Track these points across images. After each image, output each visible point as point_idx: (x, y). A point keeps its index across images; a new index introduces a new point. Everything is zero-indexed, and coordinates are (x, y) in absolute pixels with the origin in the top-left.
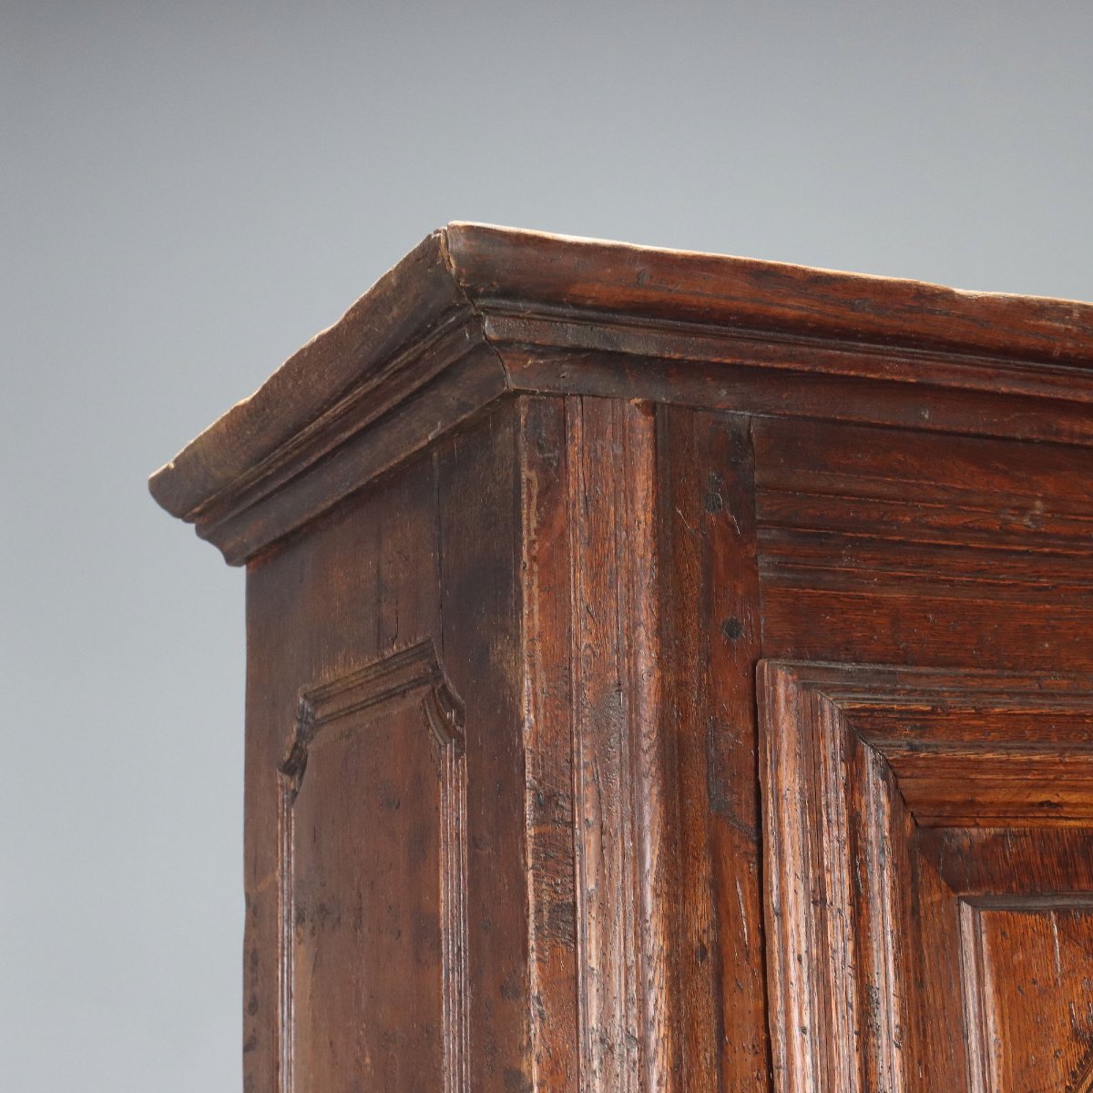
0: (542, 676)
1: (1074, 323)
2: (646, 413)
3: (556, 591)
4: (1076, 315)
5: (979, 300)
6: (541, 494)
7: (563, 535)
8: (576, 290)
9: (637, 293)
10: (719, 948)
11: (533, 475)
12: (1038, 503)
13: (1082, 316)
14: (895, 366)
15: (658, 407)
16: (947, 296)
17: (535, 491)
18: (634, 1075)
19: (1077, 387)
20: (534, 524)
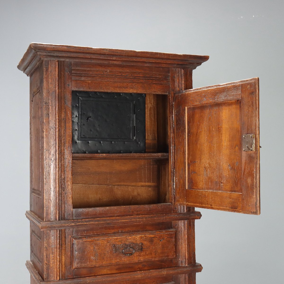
0: (46, 90)
1: (108, 51)
2: (57, 62)
3: (47, 81)
4: (108, 50)
5: (96, 49)
6: (46, 71)
7: (48, 75)
8: (47, 49)
9: (54, 49)
10: (65, 119)
11: (45, 69)
12: (108, 71)
13: (109, 50)
14: (88, 56)
15: (59, 61)
16: (92, 48)
17: (45, 70)
18: (55, 131)
19: (111, 58)
20: (45, 74)
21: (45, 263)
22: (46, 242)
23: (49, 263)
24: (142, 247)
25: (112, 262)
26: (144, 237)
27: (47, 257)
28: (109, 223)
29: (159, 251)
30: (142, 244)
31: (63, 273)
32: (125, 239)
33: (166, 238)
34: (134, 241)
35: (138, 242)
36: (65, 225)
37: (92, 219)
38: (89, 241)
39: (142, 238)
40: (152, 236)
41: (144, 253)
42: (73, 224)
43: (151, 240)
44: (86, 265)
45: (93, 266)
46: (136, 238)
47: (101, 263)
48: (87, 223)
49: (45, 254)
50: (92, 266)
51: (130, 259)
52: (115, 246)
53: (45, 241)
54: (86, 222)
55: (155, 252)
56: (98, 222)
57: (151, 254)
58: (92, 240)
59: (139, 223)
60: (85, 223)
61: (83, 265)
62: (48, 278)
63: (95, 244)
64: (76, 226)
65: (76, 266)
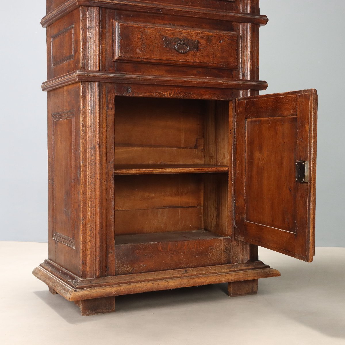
21: (81, 48)
23: (86, 49)
24: (198, 45)
25: (162, 58)
26: (201, 34)
28: (159, 10)
29: (218, 55)
30: (198, 42)
31: (103, 64)
32: (178, 32)
33: (226, 39)
34: (189, 37)
35: (194, 39)
38: (135, 26)
39: (198, 34)
40: (210, 34)
41: (200, 54)
42: (116, 2)
43: (209, 39)
44: (131, 56)
45: (140, 60)
46: (190, 33)
47: (149, 57)
48: (133, 3)
51: (183, 58)
52: (166, 39)
55: (213, 54)
57: (208, 56)
59: (194, 16)
60: (131, 4)
61: (128, 56)
62: (84, 67)
63: (143, 32)
64: (121, 5)
65: (119, 56)
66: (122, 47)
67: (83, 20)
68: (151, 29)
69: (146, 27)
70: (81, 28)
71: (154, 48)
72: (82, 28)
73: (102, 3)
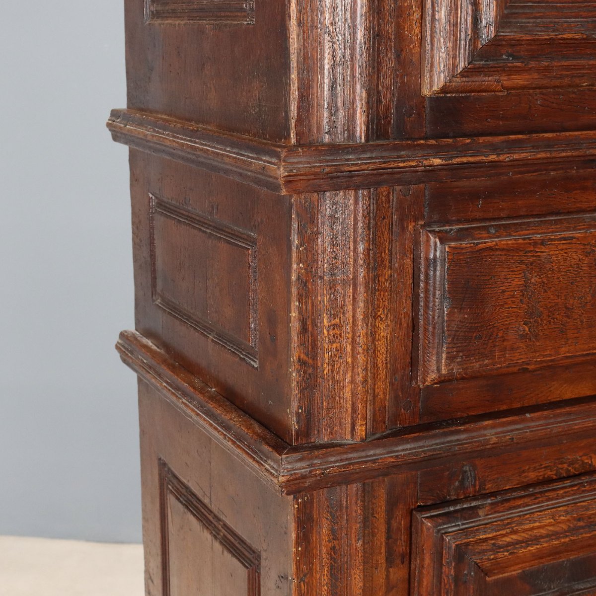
21: (294, 359)
22: (299, 252)
23: (314, 358)
27: (304, 330)
36: (402, 165)
37: (520, 136)
38: (505, 247)
42: (437, 161)
44: (487, 365)
45: (516, 369)
47: (551, 355)
48: (498, 155)
49: (294, 315)
50: (511, 370)
53: (297, 248)
54: (495, 149)
56: (548, 155)
58: (521, 241)
60: (493, 157)
61: (476, 365)
62: (306, 430)
63: (532, 264)
64: (452, 169)
65: (444, 372)
66: (453, 339)
67: (301, 246)
68: (560, 247)
69: (543, 243)
70: (294, 278)
71: (568, 317)
72: (299, 278)
73: (381, 174)
